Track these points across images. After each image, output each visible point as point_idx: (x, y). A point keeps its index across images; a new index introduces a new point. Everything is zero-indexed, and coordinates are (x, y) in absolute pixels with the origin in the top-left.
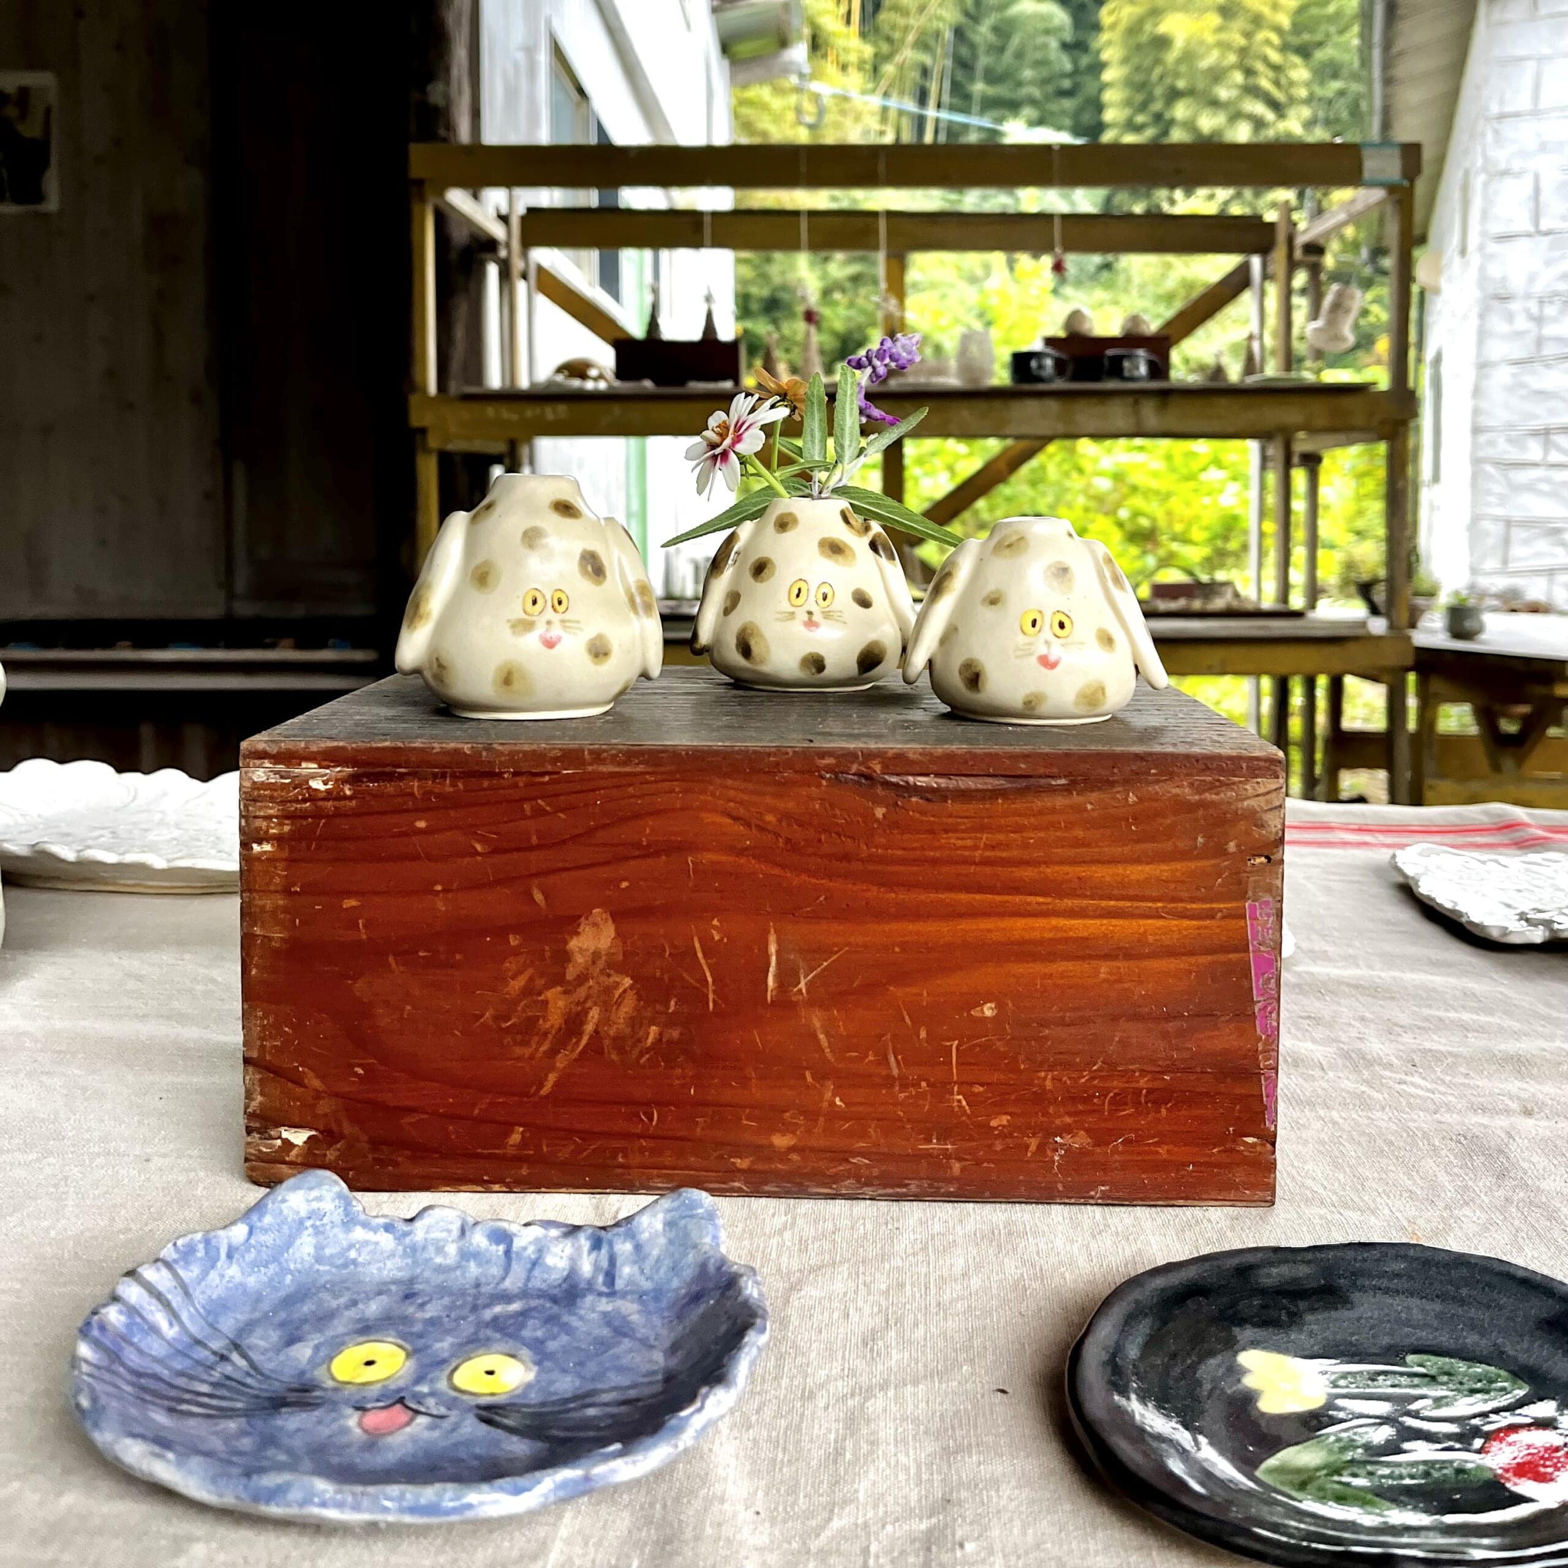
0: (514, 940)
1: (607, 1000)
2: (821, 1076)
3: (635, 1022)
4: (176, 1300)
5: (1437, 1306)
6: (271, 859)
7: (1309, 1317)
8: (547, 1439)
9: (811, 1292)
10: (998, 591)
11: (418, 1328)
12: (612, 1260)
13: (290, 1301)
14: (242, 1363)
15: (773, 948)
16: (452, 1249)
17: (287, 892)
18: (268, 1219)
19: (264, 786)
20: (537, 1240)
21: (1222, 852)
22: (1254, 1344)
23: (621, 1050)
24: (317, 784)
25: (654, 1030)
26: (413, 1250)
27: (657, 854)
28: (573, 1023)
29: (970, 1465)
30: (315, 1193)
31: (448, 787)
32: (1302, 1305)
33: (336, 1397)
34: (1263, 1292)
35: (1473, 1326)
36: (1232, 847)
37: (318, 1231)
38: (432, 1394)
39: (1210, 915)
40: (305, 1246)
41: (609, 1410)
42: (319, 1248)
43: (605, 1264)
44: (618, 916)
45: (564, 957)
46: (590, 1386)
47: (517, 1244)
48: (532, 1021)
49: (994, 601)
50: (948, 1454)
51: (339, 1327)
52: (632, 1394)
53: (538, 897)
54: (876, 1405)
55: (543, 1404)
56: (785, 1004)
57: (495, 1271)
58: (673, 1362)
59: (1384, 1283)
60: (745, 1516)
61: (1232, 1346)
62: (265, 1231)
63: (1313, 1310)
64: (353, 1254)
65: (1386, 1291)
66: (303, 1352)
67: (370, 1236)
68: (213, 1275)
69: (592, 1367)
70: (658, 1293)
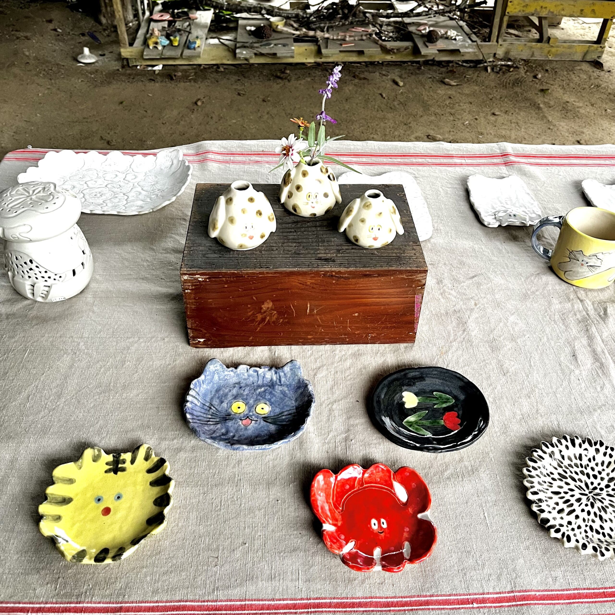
0: (249, 306)
1: (271, 315)
2: (319, 326)
3: (277, 319)
4: (197, 397)
5: (441, 381)
6: (190, 293)
7: (417, 383)
8: (277, 425)
9: (319, 376)
10: (364, 219)
11: (245, 397)
12: (280, 377)
13: (217, 391)
14: (214, 409)
15: (309, 306)
16: (246, 374)
17: (195, 299)
18: (208, 373)
19: (187, 280)
20: (263, 372)
21: (411, 287)
22: (406, 390)
23: (274, 324)
24: (200, 279)
25: (281, 320)
26: (238, 375)
27: (282, 290)
28: (263, 320)
29: (352, 422)
30: (215, 365)
31: (232, 279)
32: (416, 381)
33: (236, 417)
34: (409, 378)
35: (447, 386)
36: (414, 286)
37: (218, 374)
38: (253, 415)
39: (407, 297)
40: (216, 377)
41: (287, 417)
42: (219, 377)
43: (278, 377)
44: (273, 301)
45: (261, 308)
46: (282, 411)
47: (259, 373)
48: (254, 320)
49: (363, 221)
50: (349, 418)
51: (230, 397)
52: (290, 412)
53: (254, 298)
54: (334, 407)
55: (274, 416)
56: (311, 315)
57: (256, 379)
58: (297, 404)
59: (432, 376)
60: (314, 436)
61: (402, 391)
62: (208, 376)
63: (417, 382)
64: (226, 377)
65: (432, 378)
66: (225, 405)
67: (229, 373)
68: (201, 388)
69: (281, 406)
70: (290, 385)
